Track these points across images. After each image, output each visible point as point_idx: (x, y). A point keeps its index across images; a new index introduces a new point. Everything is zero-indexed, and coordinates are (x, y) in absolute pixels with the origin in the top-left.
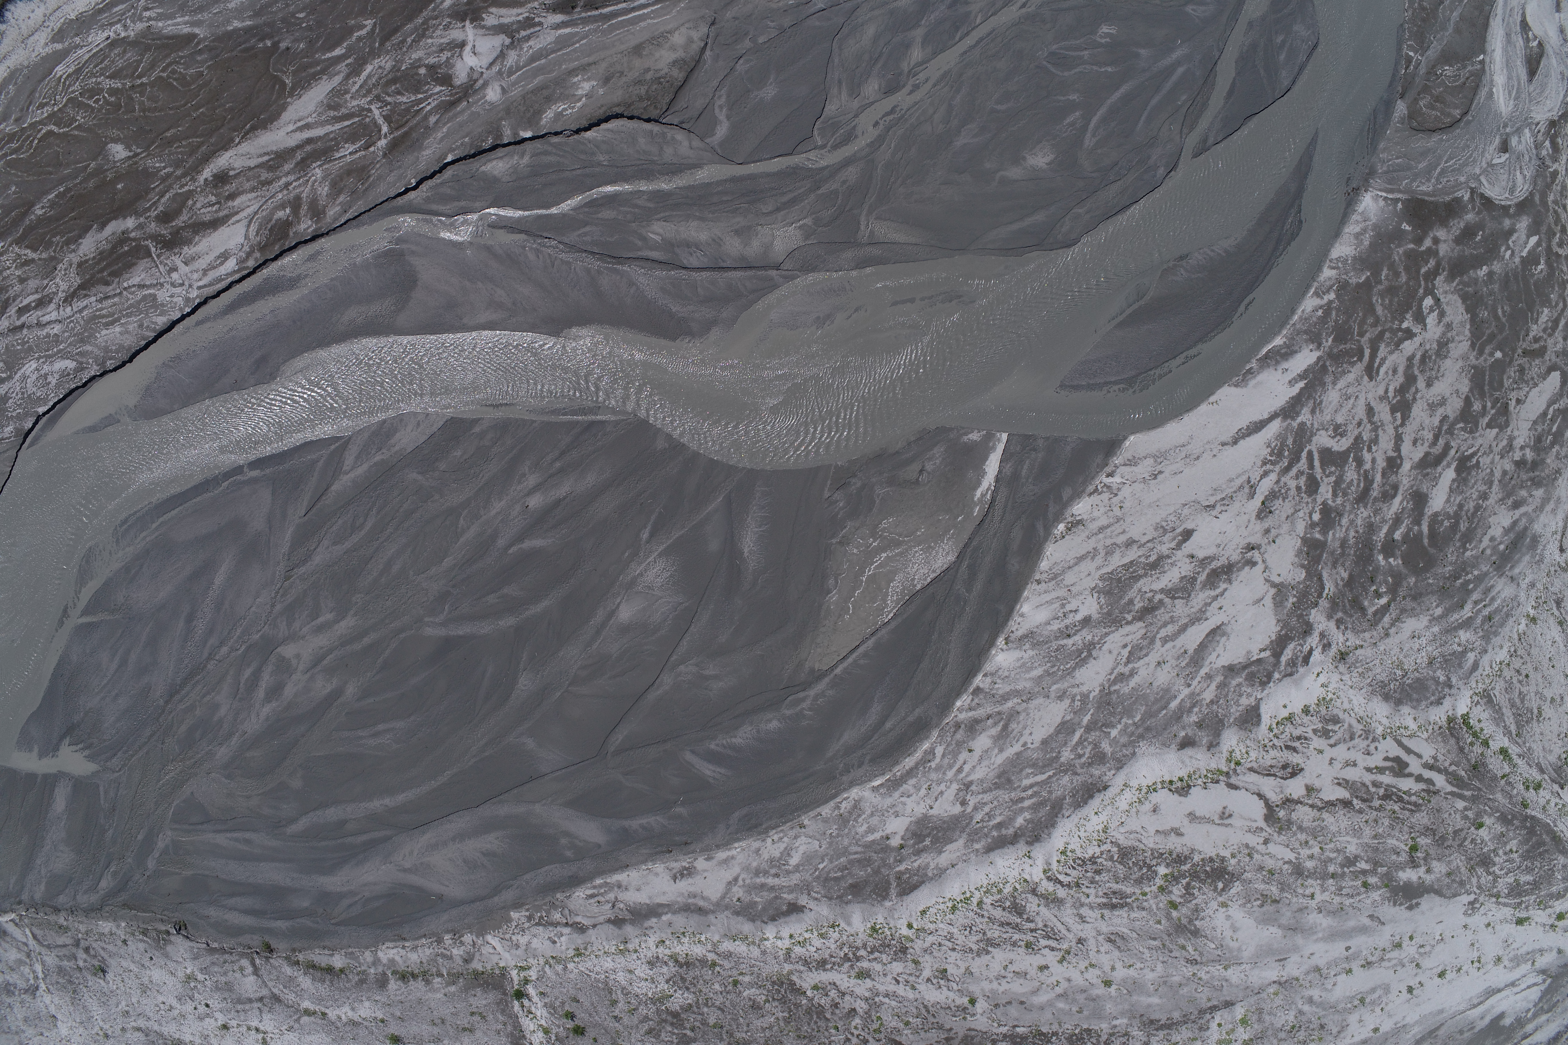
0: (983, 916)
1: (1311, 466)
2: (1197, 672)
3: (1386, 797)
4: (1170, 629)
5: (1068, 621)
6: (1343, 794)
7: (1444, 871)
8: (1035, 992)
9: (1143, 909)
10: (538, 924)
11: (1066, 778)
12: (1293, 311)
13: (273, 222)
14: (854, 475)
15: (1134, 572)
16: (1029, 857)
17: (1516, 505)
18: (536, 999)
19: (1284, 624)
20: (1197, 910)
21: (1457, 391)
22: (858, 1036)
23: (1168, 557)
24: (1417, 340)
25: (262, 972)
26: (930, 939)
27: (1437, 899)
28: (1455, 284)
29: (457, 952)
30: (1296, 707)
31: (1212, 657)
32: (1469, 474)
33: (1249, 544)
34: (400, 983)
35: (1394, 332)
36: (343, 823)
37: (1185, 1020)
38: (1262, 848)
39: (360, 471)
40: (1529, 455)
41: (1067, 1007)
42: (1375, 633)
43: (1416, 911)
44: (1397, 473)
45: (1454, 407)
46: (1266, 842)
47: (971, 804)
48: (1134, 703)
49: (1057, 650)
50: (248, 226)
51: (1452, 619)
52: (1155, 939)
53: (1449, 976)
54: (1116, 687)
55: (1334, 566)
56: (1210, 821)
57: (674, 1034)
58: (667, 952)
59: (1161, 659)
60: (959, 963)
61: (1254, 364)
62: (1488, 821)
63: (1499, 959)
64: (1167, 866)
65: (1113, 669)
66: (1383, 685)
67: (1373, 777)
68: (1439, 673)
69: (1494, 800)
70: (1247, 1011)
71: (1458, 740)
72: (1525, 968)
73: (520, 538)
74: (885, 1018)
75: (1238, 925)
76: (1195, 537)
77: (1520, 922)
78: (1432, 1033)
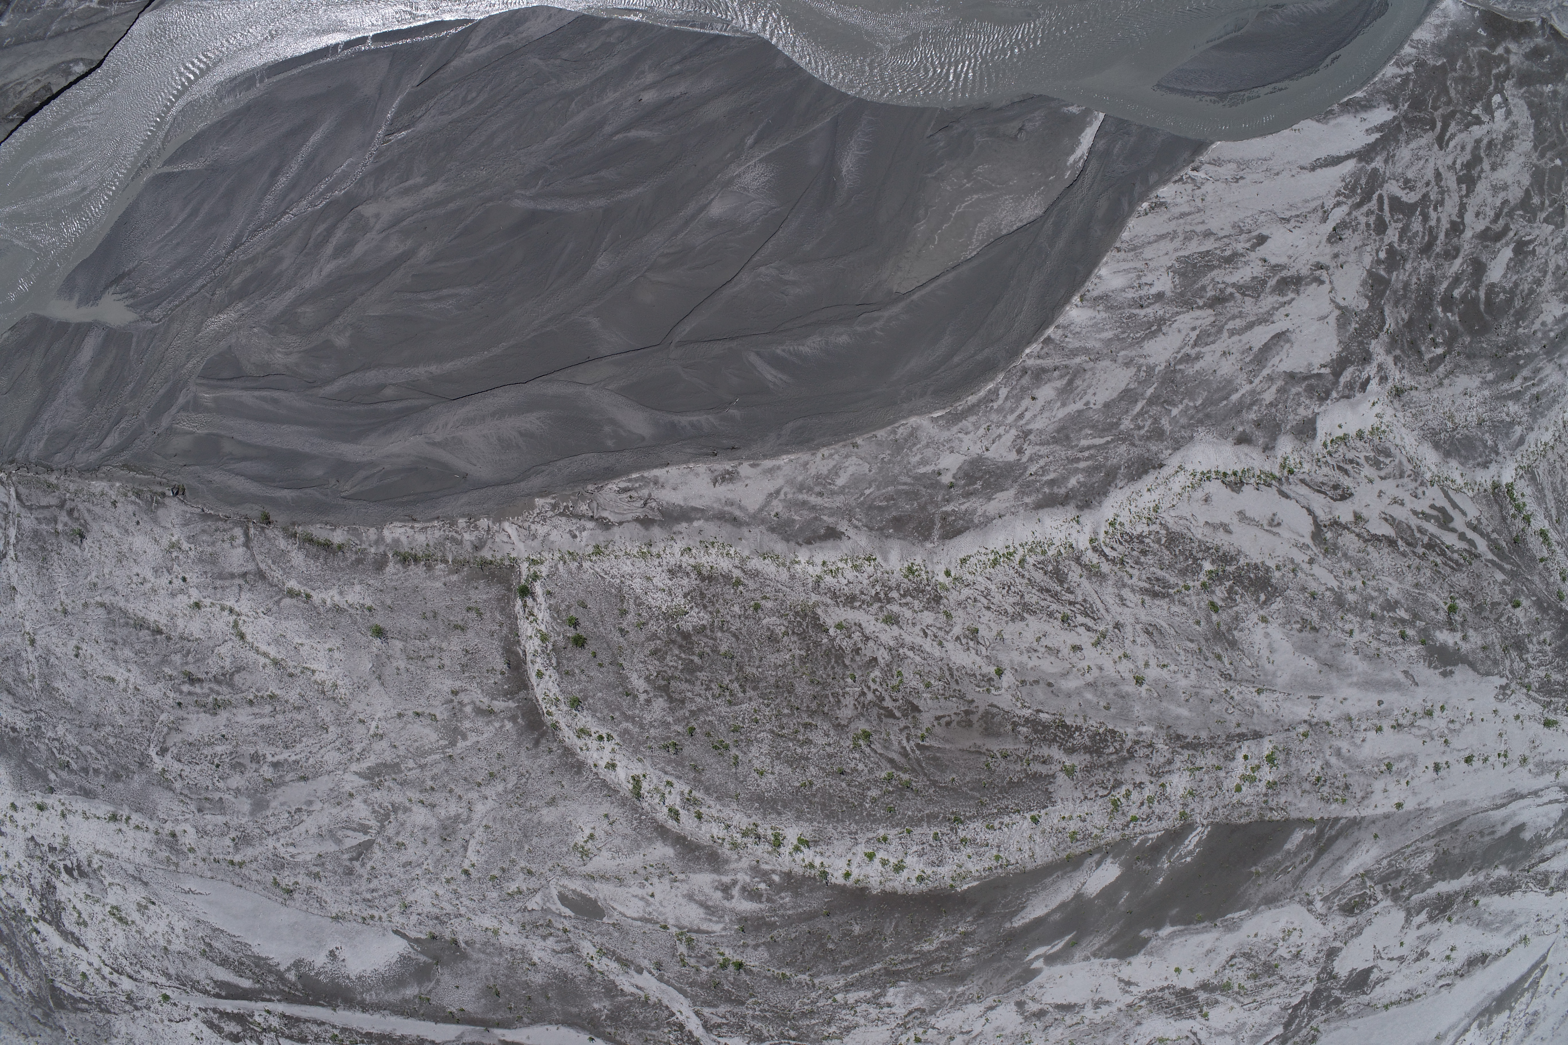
0: (1023, 576)
1: (1381, 209)
2: (1260, 371)
3: (1430, 546)
4: (1238, 323)
5: (1142, 293)
6: (1388, 531)
7: (1479, 643)
8: (1065, 675)
9: (1184, 604)
10: (561, 514)
11: (1123, 448)
12: (1374, 74)
14: (957, 121)
15: (1210, 261)
16: (1078, 522)
18: (541, 599)
19: (1346, 346)
20: (1237, 618)
21: (1519, 182)
22: (875, 690)
23: (1242, 255)
24: (1485, 127)
25: (254, 544)
26: (966, 592)
27: (1471, 672)
28: (1522, 91)
29: (468, 537)
30: (1351, 430)
31: (1276, 360)
32: (1526, 257)
33: (1318, 263)
34: (399, 566)
35: (1465, 115)
36: (382, 387)
37: (1212, 742)
38: (1305, 566)
39: (483, 51)
41: (1095, 700)
42: (1429, 379)
43: (1449, 679)
44: (1459, 236)
45: (1515, 194)
46: (1311, 561)
47: (1028, 453)
48: (1197, 386)
49: (1129, 317)
51: (1502, 388)
52: (1192, 641)
53: (1477, 764)
54: (1182, 367)
55: (1396, 305)
56: (1259, 525)
57: (680, 658)
58: (692, 561)
59: (1227, 350)
60: (992, 624)
61: (1335, 107)
62: (1525, 603)
63: (1525, 760)
64: (1213, 562)
65: (1181, 348)
66: (1434, 433)
67: (1419, 522)
68: (1487, 436)
69: (1531, 582)
70: (1275, 748)
71: (1501, 508)
72: (1549, 778)
73: (628, 127)
74: (906, 675)
75: (1275, 646)
76: (1269, 244)
77: (1548, 724)
78: (1453, 826)
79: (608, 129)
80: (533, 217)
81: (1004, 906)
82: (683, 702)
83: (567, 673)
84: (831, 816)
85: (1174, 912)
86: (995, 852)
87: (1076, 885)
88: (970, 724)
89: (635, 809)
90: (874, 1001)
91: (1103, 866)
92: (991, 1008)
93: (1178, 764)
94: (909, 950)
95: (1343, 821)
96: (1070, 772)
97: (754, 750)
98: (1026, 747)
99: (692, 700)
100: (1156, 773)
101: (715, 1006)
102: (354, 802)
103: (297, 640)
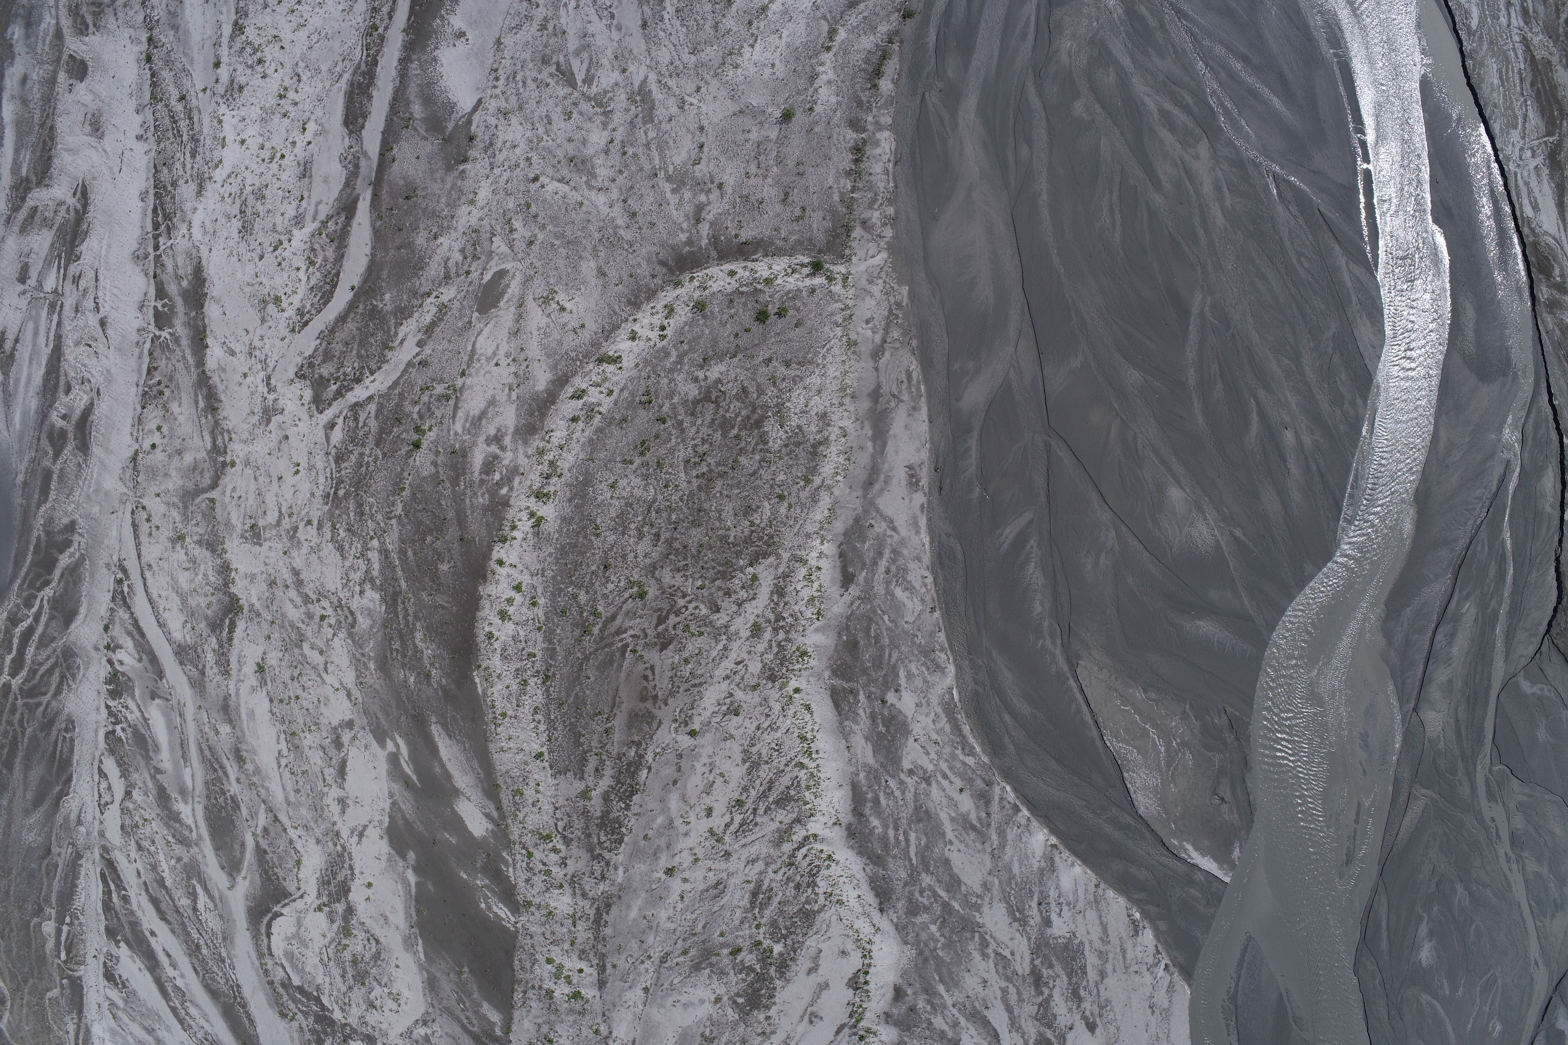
0: (787, 766)
2: (964, 1016)
4: (1013, 997)
5: (1053, 906)
8: (684, 798)
9: (742, 923)
10: (890, 311)
11: (903, 874)
13: (1553, 262)
14: (1237, 738)
15: (1077, 975)
16: (835, 824)
18: (808, 282)
20: (722, 973)
22: (687, 608)
23: (1079, 1007)
26: (777, 707)
29: (875, 216)
31: (973, 1032)
34: (852, 143)
36: (1030, 144)
47: (908, 780)
48: (956, 953)
49: (1031, 891)
50: (1554, 238)
52: (704, 927)
54: (977, 939)
56: (814, 1002)
57: (737, 416)
58: (833, 437)
59: (988, 984)
60: (742, 730)
64: (781, 954)
65: (995, 939)
70: (587, 1001)
73: (1262, 413)
74: (700, 640)
75: (691, 1009)
76: (1087, 1034)
79: (1261, 393)
80: (1183, 312)
81: (454, 718)
82: (693, 414)
83: (731, 301)
84: (563, 552)
85: (431, 887)
86: (510, 713)
87: (468, 792)
88: (643, 699)
89: (587, 355)
90: (367, 578)
91: (485, 820)
92: (349, 695)
93: (581, 903)
94: (417, 618)
96: (585, 795)
97: (637, 481)
98: (614, 754)
99: (693, 424)
100: (574, 881)
101: (377, 417)
102: (617, 73)
103: (785, 33)
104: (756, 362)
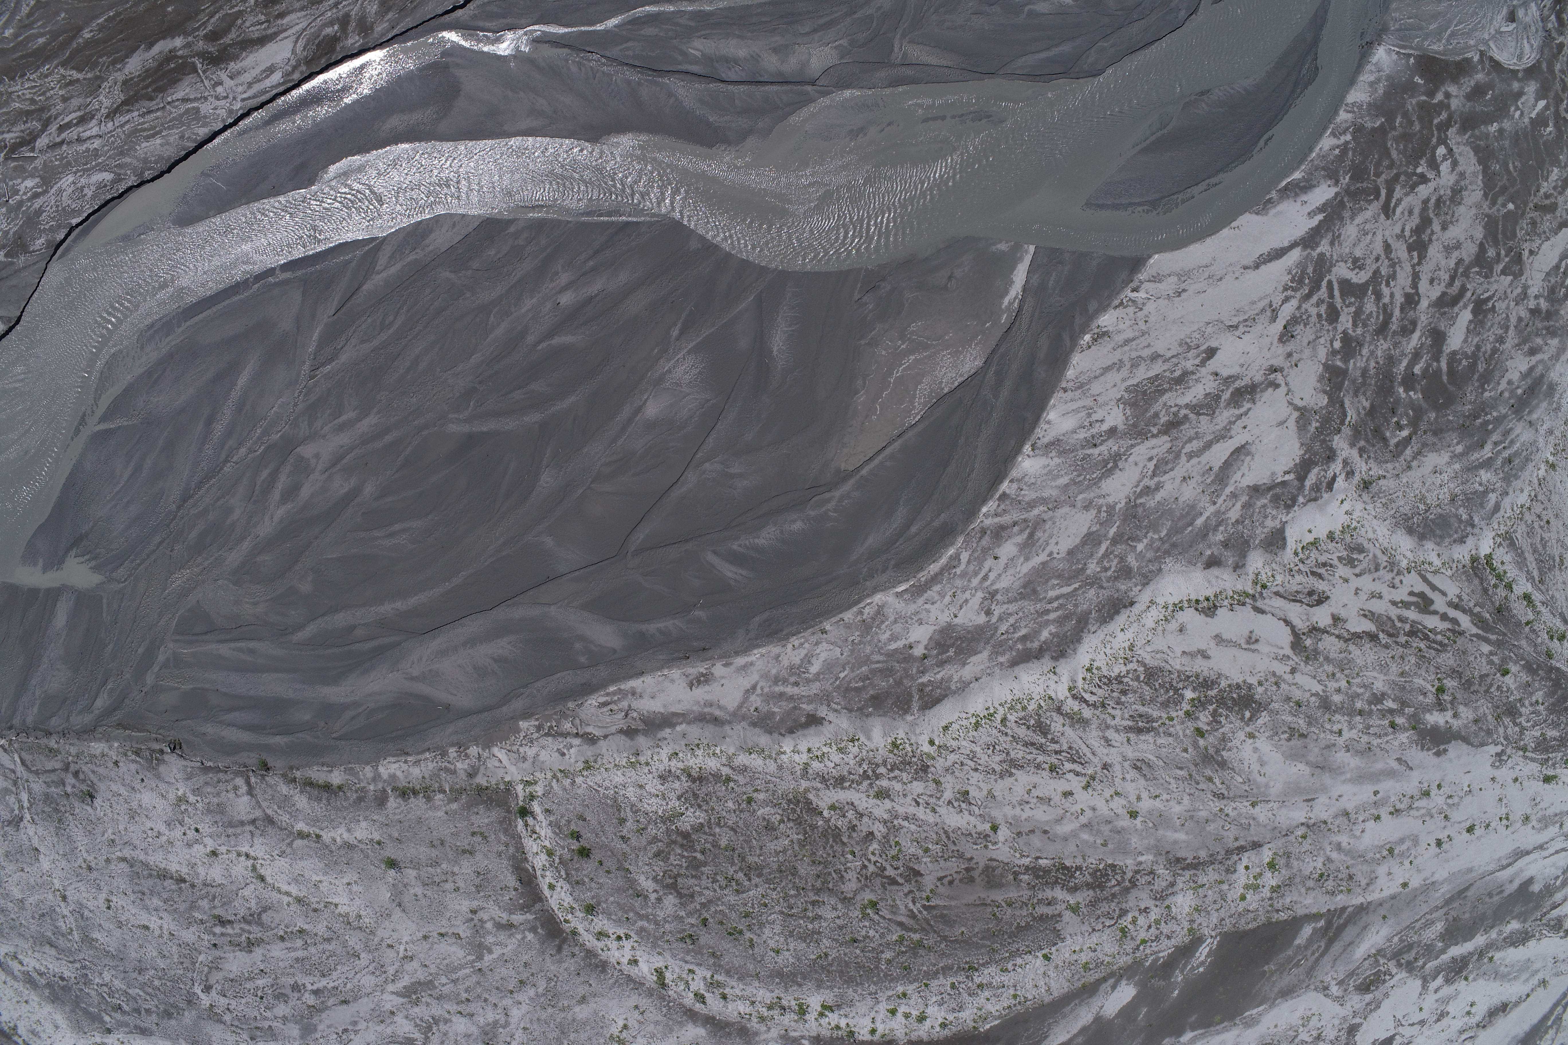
0: (1006, 734)
1: (1331, 295)
2: (1223, 489)
3: (1412, 633)
4: (1195, 445)
5: (1094, 431)
6: (1368, 626)
7: (1471, 717)
8: (1059, 820)
9: (1170, 735)
10: (547, 735)
11: (1092, 593)
12: (1311, 150)
13: (321, 37)
14: (884, 279)
15: (1159, 385)
16: (1055, 673)
17: (1533, 352)
18: (541, 817)
19: (1308, 448)
20: (1224, 739)
21: (1472, 237)
22: (876, 862)
23: (1193, 373)
24: (1432, 185)
25: (257, 791)
26: (952, 758)
27: (1465, 747)
28: (1467, 137)
29: (461, 766)
30: (1321, 533)
31: (1237, 476)
32: (1485, 317)
33: (1272, 366)
34: (399, 800)
35: (1409, 176)
37: (1212, 860)
38: (1288, 677)
39: (393, 270)
40: (1544, 305)
41: (1092, 839)
42: (1397, 465)
43: (1443, 758)
44: (1415, 309)
45: (1469, 251)
46: (1293, 671)
47: (996, 613)
48: (1160, 517)
49: (1083, 459)
50: (296, 42)
51: (1473, 458)
52: (1181, 768)
53: (1478, 831)
54: (1142, 500)
55: (1356, 395)
56: (1237, 645)
57: (683, 857)
58: (681, 765)
59: (1186, 475)
60: (981, 784)
61: (1274, 194)
62: (1514, 668)
63: (1527, 819)
64: (1194, 690)
65: (1139, 482)
66: (1407, 518)
67: (1399, 611)
68: (1461, 511)
69: (1519, 647)
70: (1275, 854)
71: (1482, 580)
72: (1553, 830)
73: (549, 335)
74: (903, 844)
75: (1265, 759)
76: (1219, 356)
77: (1547, 780)
78: (1461, 894)
79: (530, 339)
80: (471, 441)
81: (1027, 1038)
82: (692, 896)
83: (577, 883)
84: (850, 982)
85: (1193, 1018)
86: (1012, 992)
87: (1094, 1009)
88: (972, 880)
89: (662, 998)
91: (1118, 989)
93: (1181, 885)
95: (1349, 910)
96: (1075, 909)
97: (767, 931)
98: (1030, 893)
99: (701, 894)
100: (1160, 897)
102: (396, 1019)
103: (315, 878)
104: (628, 849)
